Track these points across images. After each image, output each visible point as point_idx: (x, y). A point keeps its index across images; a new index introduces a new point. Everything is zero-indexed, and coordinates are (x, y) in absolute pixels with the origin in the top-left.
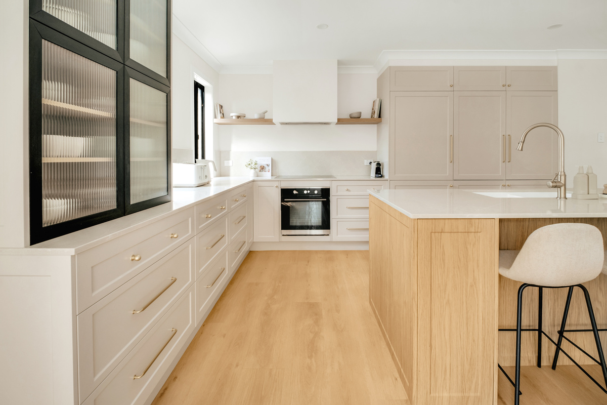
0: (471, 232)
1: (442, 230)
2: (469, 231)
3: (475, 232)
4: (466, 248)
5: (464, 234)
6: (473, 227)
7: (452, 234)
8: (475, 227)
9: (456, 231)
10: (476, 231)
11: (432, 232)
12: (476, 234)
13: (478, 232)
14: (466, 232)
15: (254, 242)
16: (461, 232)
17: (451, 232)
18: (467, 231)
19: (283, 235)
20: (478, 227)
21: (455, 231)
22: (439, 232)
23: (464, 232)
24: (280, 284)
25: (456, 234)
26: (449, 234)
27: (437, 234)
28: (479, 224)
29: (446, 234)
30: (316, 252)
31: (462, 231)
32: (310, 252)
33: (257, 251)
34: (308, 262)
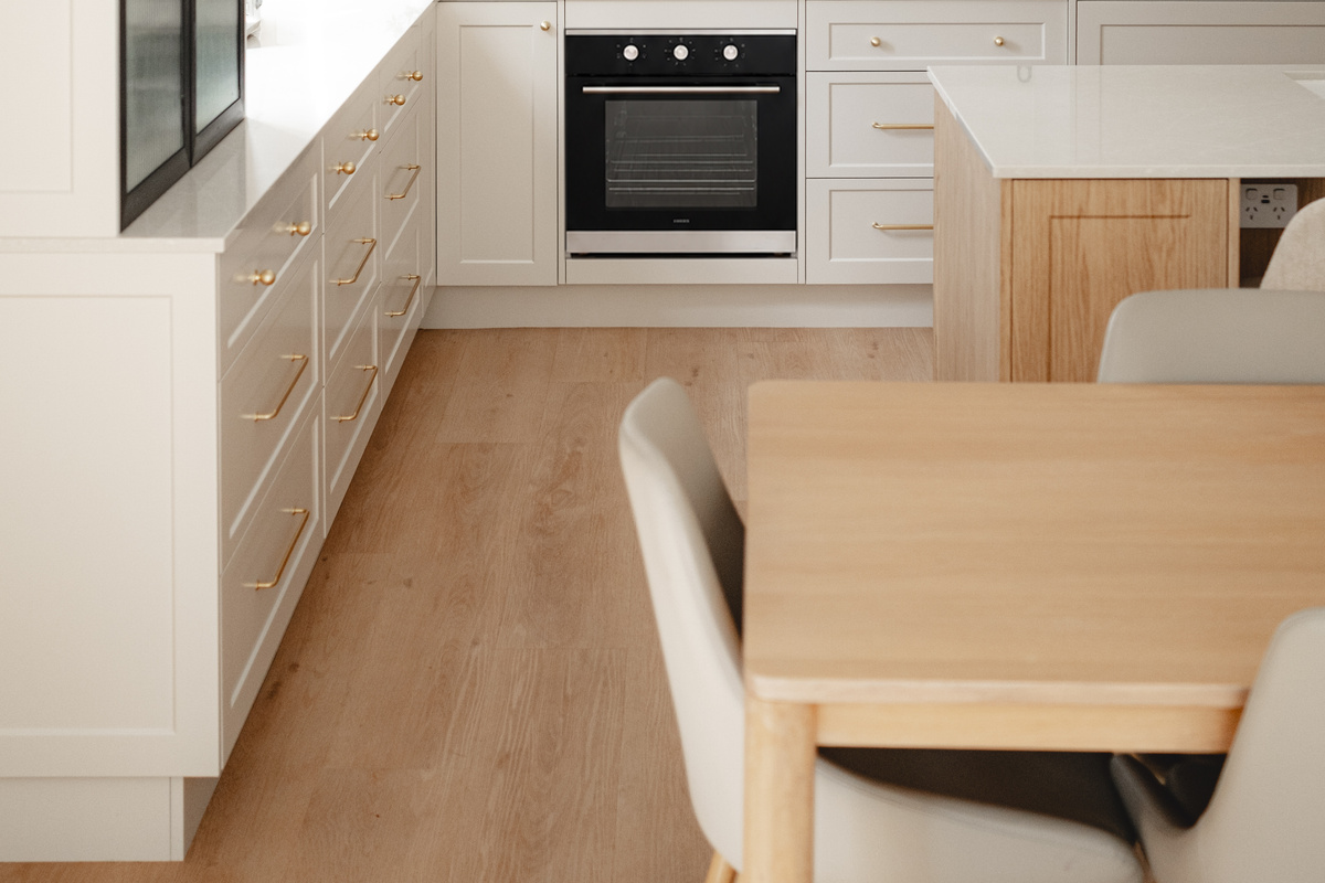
0: (1162, 217)
1: (1081, 210)
2: (1155, 214)
3: (1172, 217)
4: (1149, 260)
5: (1144, 220)
6: (1168, 203)
7: (1110, 221)
8: (1173, 202)
9: (1121, 214)
10: (1176, 213)
11: (1052, 217)
12: (1176, 220)
13: (1180, 217)
14: (1147, 217)
15: (437, 287)
16: (1133, 217)
17: (1106, 217)
18: (1150, 214)
19: (575, 256)
20: (1181, 203)
21: (1117, 212)
22: (1071, 217)
23: (1142, 217)
24: (579, 449)
25: (1120, 220)
26: (1100, 221)
27: (1066, 221)
28: (1182, 192)
29: (1093, 220)
30: (732, 333)
31: (1137, 214)
32: (701, 334)
33: (454, 332)
34: (695, 372)
